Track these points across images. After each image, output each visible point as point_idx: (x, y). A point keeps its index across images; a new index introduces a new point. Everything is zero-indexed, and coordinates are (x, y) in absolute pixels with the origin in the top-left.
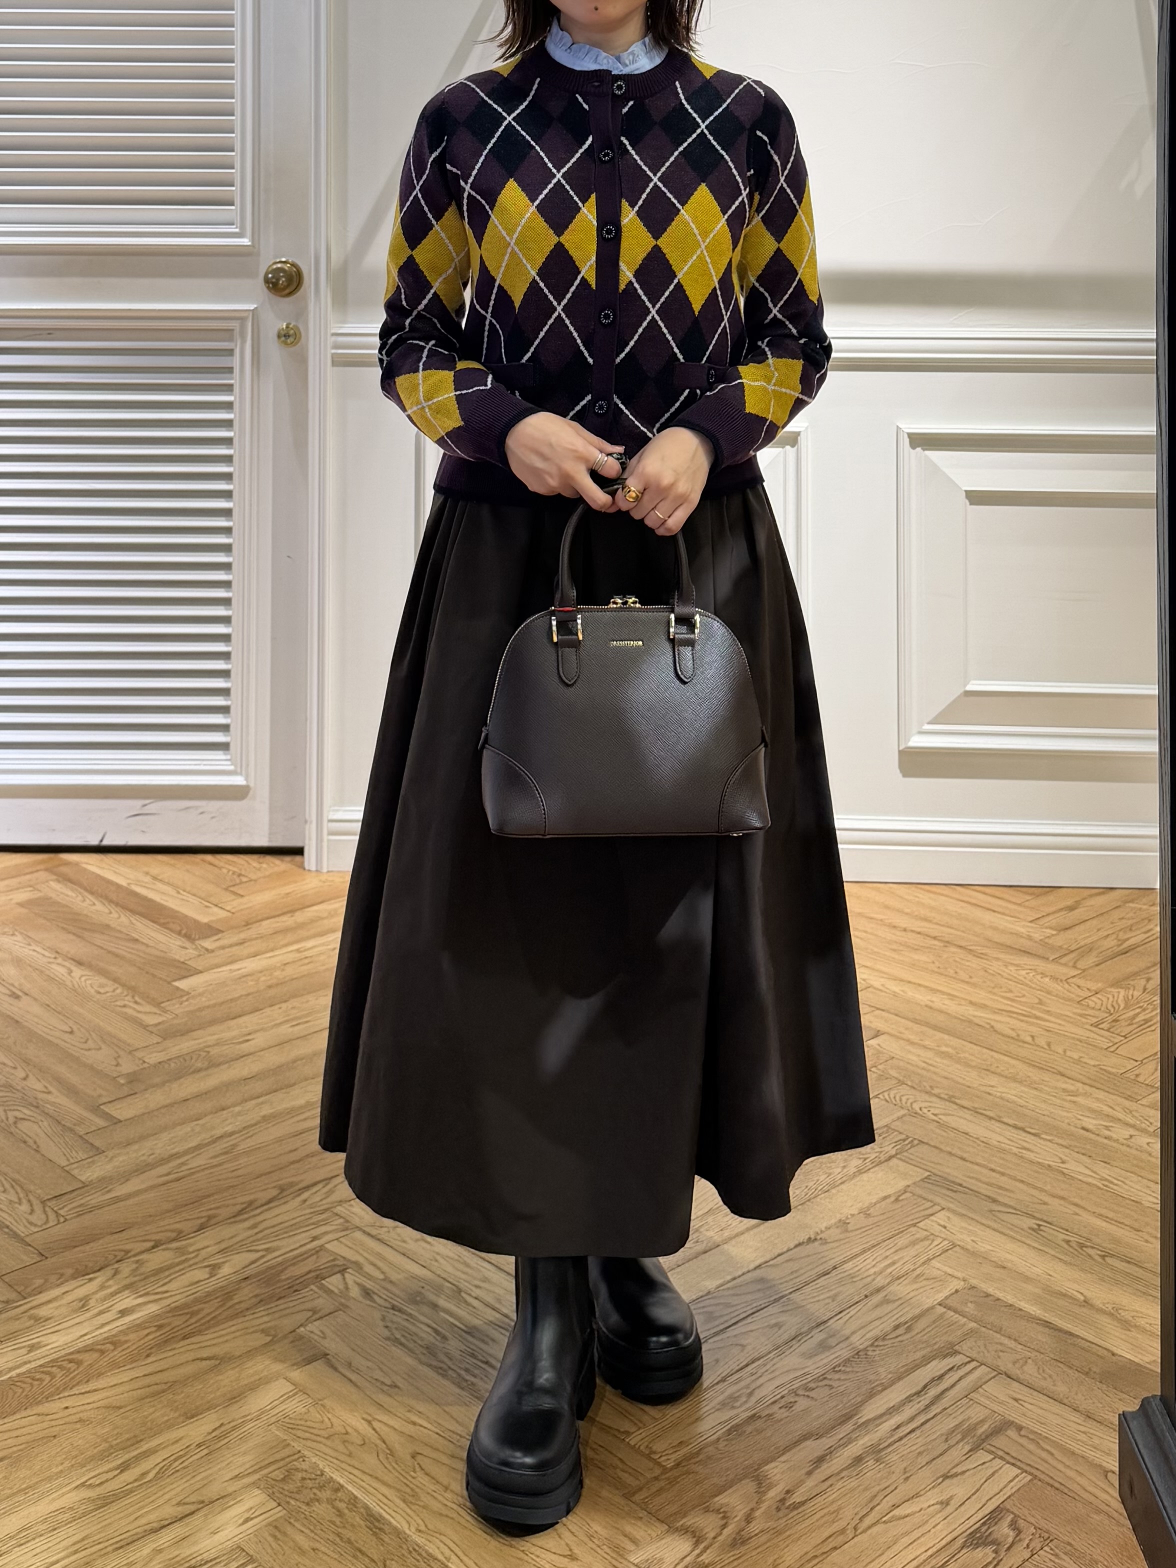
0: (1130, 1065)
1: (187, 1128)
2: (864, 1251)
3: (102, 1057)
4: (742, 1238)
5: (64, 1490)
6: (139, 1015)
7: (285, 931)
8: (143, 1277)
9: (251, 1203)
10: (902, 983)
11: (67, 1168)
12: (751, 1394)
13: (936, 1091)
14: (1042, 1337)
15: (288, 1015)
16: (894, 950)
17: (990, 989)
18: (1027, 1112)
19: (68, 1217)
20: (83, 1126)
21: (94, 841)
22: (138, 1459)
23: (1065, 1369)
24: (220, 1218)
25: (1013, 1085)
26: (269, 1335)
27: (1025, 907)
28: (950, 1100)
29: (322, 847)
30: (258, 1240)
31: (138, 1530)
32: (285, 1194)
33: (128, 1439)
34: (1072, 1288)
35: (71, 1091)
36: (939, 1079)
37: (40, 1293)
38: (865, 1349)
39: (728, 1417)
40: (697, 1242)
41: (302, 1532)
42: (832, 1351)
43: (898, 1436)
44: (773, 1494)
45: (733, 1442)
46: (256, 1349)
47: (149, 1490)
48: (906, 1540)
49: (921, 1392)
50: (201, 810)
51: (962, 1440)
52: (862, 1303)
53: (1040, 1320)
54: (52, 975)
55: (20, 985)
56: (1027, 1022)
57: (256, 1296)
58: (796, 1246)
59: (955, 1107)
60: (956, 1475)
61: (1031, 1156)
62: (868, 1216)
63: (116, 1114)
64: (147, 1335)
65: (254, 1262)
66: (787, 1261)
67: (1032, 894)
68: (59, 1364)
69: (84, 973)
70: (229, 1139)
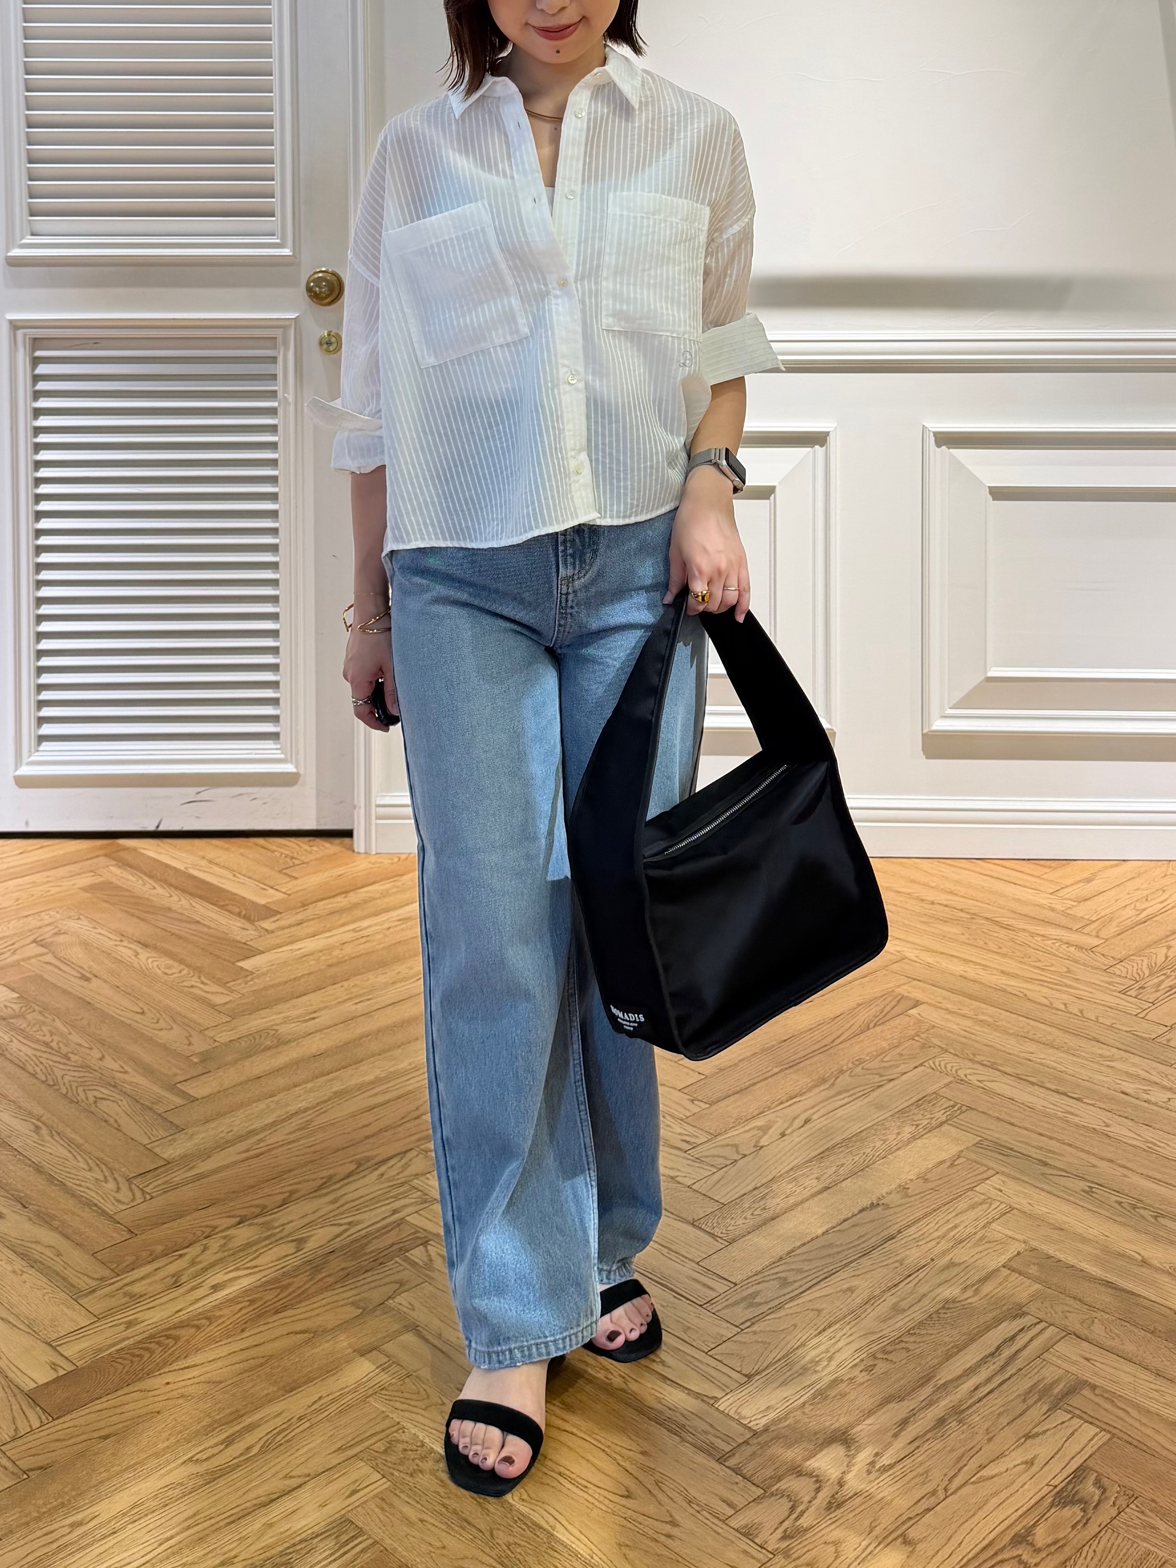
0: (1161, 1030)
1: (262, 1105)
2: (926, 1215)
3: (173, 1036)
4: (806, 1205)
5: (173, 1465)
6: (209, 996)
7: (341, 911)
8: (231, 1252)
9: (330, 1178)
10: (934, 954)
11: (148, 1146)
12: (831, 1359)
13: (978, 1058)
14: (1105, 1297)
15: (352, 993)
16: (925, 923)
17: (1019, 959)
18: (1068, 1078)
19: (154, 1195)
20: (161, 1104)
21: (151, 827)
22: (241, 1433)
23: (1132, 1328)
24: (302, 1193)
25: (1051, 1051)
26: (359, 1308)
27: (1043, 879)
28: (993, 1066)
29: (370, 831)
30: (341, 1214)
31: (248, 1504)
32: (362, 1168)
33: (230, 1414)
34: (1130, 1248)
35: (148, 1071)
36: (980, 1046)
37: (133, 1269)
38: (937, 1312)
39: (810, 1382)
40: (765, 1209)
41: (409, 1503)
42: (906, 1314)
43: (977, 1397)
44: (862, 1457)
45: (819, 1406)
46: (347, 1322)
47: (255, 1465)
48: (995, 1501)
49: (994, 1353)
50: (252, 796)
51: (1040, 1400)
52: (929, 1267)
53: (1103, 1280)
54: (120, 958)
56: (1057, 990)
57: (343, 1269)
58: (861, 1211)
59: (999, 1073)
60: (1037, 1435)
61: (1076, 1120)
62: (926, 1180)
63: (192, 1092)
64: (241, 1309)
65: (337, 1236)
66: (853, 1226)
67: (1049, 867)
68: (157, 1340)
69: (150, 955)
70: (303, 1115)
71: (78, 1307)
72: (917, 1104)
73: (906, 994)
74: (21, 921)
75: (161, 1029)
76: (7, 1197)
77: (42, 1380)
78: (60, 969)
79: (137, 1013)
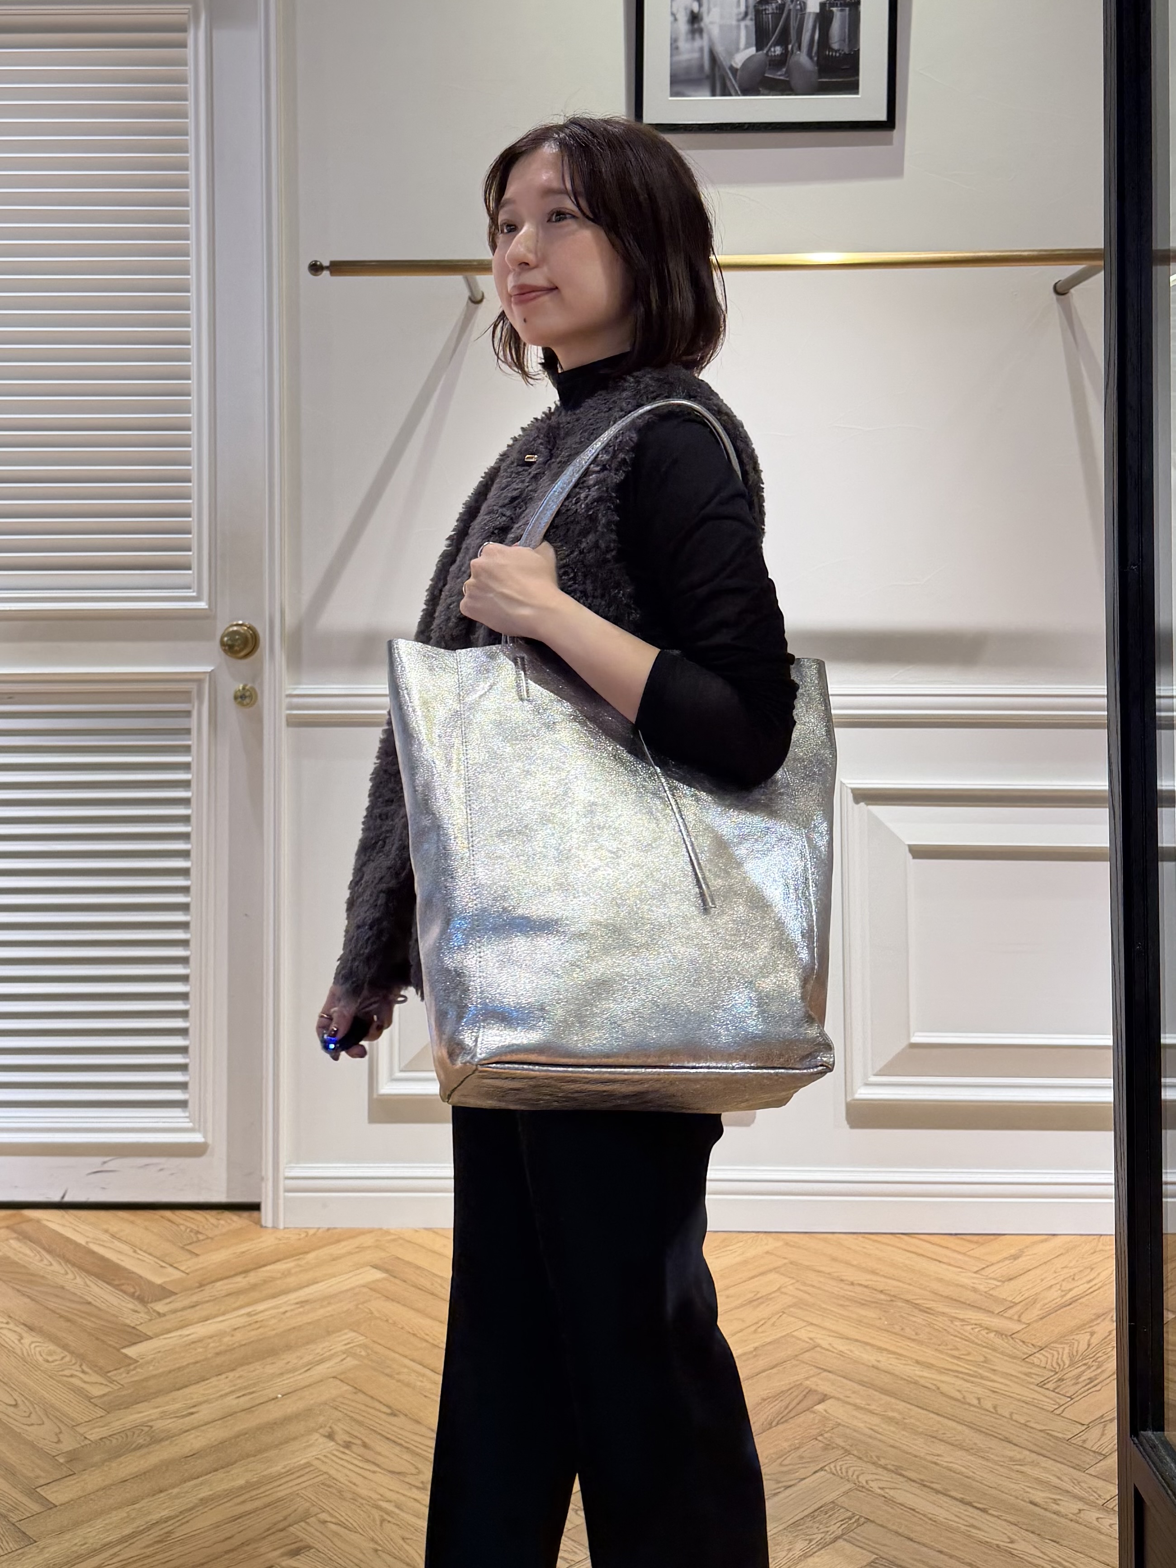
0: (1077, 1429)
1: (122, 1514)
3: (42, 1432)
6: (87, 1387)
7: (239, 1292)
10: (848, 1341)
13: (882, 1462)
15: (235, 1385)
16: (841, 1305)
17: (936, 1347)
18: (974, 1484)
20: (16, 1512)
21: (56, 1198)
25: (960, 1453)
27: (969, 1256)
28: (897, 1471)
29: (278, 1204)
35: (9, 1472)
36: (885, 1448)
50: (161, 1167)
54: (2, 1342)
59: (902, 1479)
61: (980, 1535)
63: (51, 1498)
67: (977, 1242)
69: (34, 1340)
70: (164, 1525)
72: (812, 1515)
73: (814, 1387)
79: (11, 1405)
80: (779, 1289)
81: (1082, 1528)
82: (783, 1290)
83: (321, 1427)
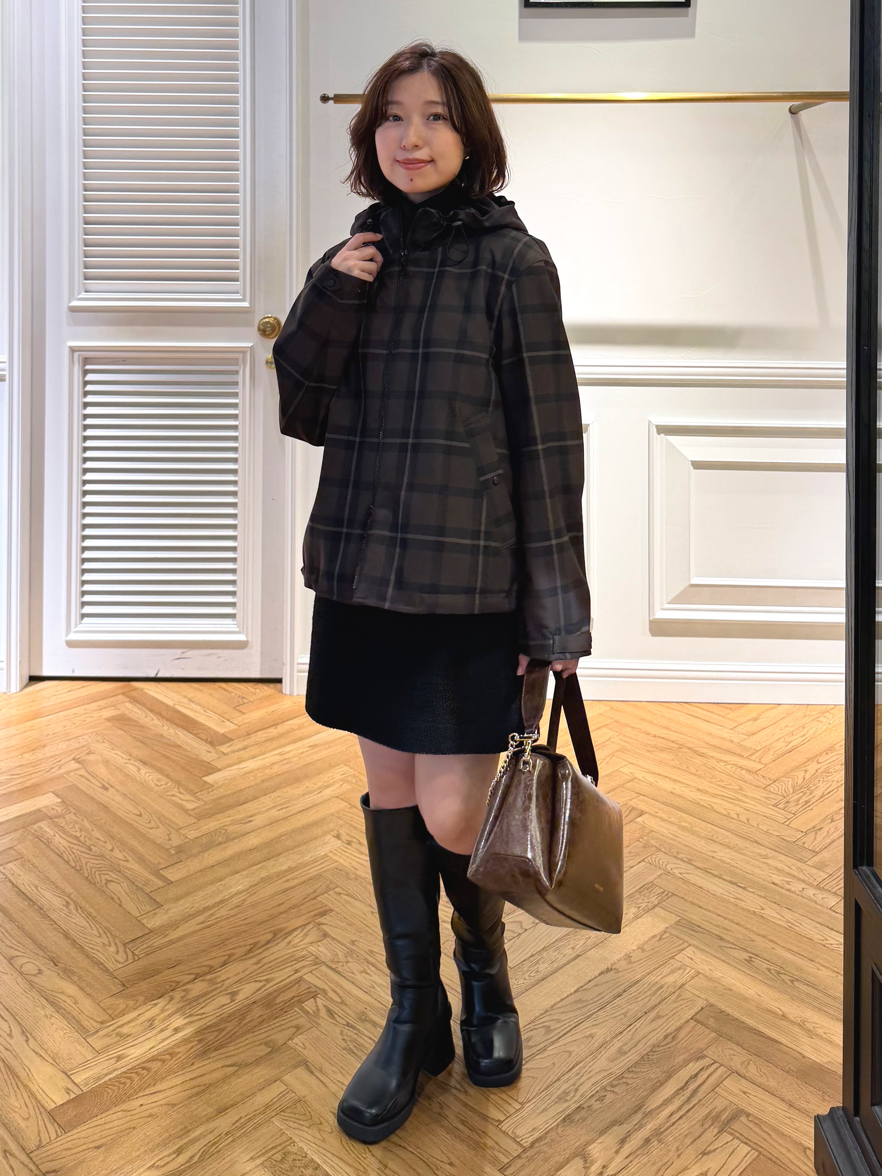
0: (799, 835)
1: (213, 888)
2: (642, 978)
3: (160, 834)
4: (564, 969)
5: (141, 1170)
6: (184, 803)
7: (272, 739)
8: (188, 1002)
9: (255, 944)
10: (655, 775)
11: (139, 918)
12: (577, 1090)
13: (680, 856)
14: (758, 1042)
15: (276, 802)
16: (649, 751)
17: (709, 779)
18: (738, 871)
19: (140, 956)
20: (149, 886)
21: (152, 675)
22: (187, 1145)
23: (774, 1068)
24: (236, 956)
25: (728, 850)
26: (269, 1047)
27: (726, 718)
28: (689, 862)
29: (293, 681)
30: (262, 973)
32: (276, 937)
33: (182, 1130)
34: (774, 1005)
35: (141, 860)
36: (682, 847)
37: (124, 1015)
38: (647, 1054)
39: (562, 1109)
40: (537, 972)
42: (627, 1055)
43: (671, 1122)
44: (595, 1168)
45: (568, 1128)
46: (261, 1058)
49: (684, 1087)
50: (219, 655)
51: (712, 1124)
52: (644, 1018)
53: (756, 1030)
54: (128, 773)
55: (108, 779)
56: (733, 803)
57: (260, 1016)
58: (600, 974)
59: (693, 867)
60: (710, 1152)
61: (742, 904)
62: (643, 950)
63: (169, 877)
64: (192, 1047)
65: (258, 990)
66: (595, 986)
67: (731, 709)
68: (136, 1071)
69: (147, 771)
70: (241, 895)
71: (86, 1044)
72: (639, 891)
73: (635, 806)
74: (67, 743)
75: (152, 828)
76: (44, 957)
77: (60, 1102)
78: (89, 781)
79: (137, 815)
80: (610, 738)
81: (805, 900)
82: (612, 740)
83: (332, 831)
